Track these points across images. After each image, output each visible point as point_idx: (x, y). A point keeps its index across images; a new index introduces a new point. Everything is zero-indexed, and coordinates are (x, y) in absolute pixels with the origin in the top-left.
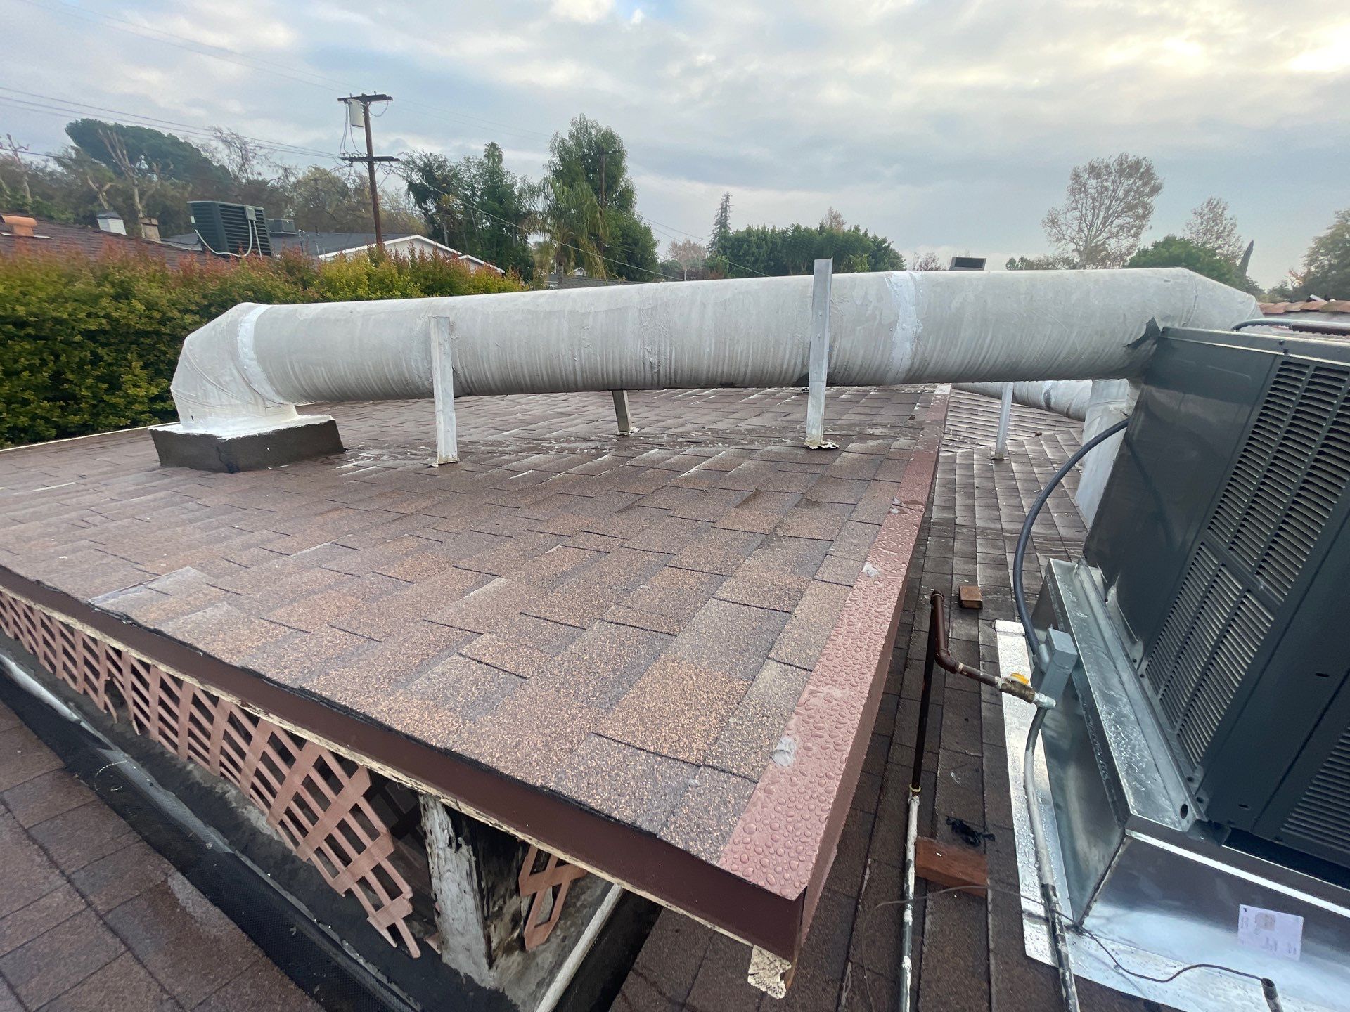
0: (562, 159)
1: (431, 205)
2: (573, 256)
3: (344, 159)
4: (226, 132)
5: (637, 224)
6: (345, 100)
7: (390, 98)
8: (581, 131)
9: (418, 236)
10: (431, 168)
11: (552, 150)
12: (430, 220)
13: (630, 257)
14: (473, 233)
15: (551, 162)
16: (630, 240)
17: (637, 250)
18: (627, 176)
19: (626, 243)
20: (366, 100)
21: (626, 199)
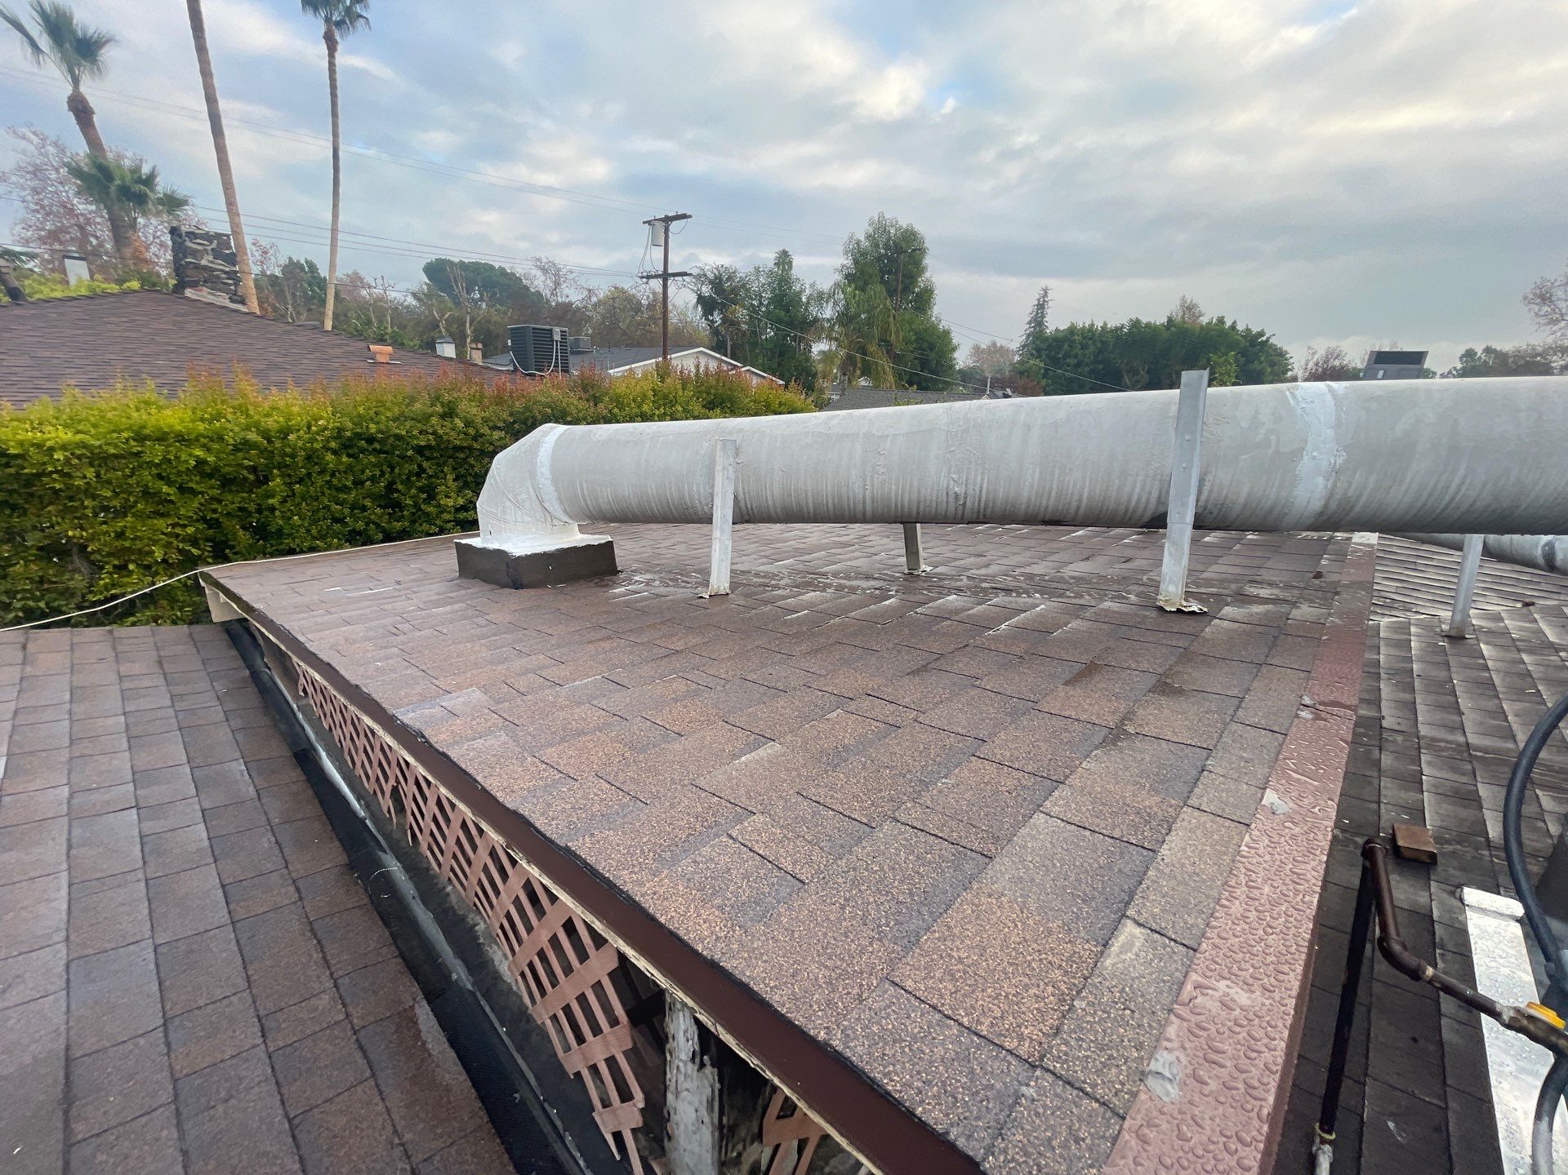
0: (856, 262)
1: (717, 317)
2: (859, 365)
3: (642, 277)
4: (544, 260)
5: (934, 327)
6: (649, 222)
7: (690, 217)
8: (880, 229)
9: (702, 349)
10: (721, 280)
11: (846, 253)
12: (715, 332)
13: (924, 364)
14: (755, 344)
15: (843, 266)
16: (925, 345)
17: (933, 355)
18: (927, 274)
19: (920, 349)
20: (667, 220)
21: (924, 300)
